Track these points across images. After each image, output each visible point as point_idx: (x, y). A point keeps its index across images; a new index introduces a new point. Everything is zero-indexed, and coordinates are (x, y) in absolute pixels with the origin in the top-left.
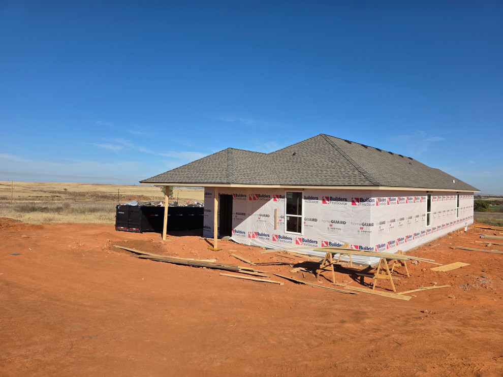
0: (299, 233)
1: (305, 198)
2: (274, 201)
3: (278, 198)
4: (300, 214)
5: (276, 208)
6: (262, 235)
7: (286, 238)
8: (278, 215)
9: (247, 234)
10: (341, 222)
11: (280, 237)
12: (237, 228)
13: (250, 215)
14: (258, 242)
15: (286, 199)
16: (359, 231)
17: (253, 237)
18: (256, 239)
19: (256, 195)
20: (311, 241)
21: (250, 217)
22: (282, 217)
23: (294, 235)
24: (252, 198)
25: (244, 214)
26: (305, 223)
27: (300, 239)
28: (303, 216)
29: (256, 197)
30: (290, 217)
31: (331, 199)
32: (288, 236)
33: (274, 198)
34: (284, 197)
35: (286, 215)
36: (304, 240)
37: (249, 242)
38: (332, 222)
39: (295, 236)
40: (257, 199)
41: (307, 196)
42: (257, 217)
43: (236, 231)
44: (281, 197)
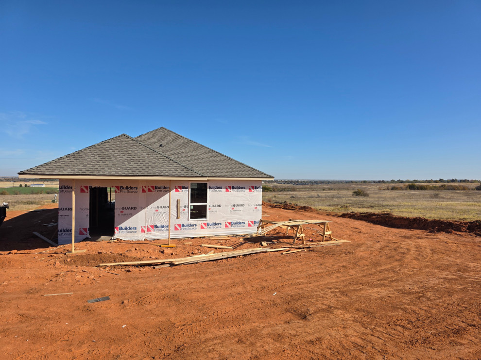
0: (205, 219)
1: (210, 188)
2: (176, 191)
3: (181, 189)
4: (206, 202)
5: (178, 199)
6: (161, 226)
7: (191, 225)
8: (181, 205)
9: (139, 229)
10: (241, 205)
11: (183, 225)
12: (123, 225)
13: (142, 208)
14: (155, 235)
15: (190, 189)
16: (254, 210)
17: (149, 230)
18: (152, 232)
19: (152, 187)
20: (216, 224)
21: (144, 210)
22: (185, 207)
23: (199, 221)
24: (146, 190)
25: (135, 208)
26: (210, 209)
27: (205, 224)
28: (208, 204)
29: (151, 189)
30: (194, 206)
31: (233, 188)
32: (193, 223)
33: (176, 189)
34: (187, 188)
35: (190, 204)
36: (208, 224)
37: (142, 237)
38: (234, 206)
39: (200, 223)
40: (153, 190)
41: (211, 186)
42: (154, 210)
43: (121, 228)
44: (184, 188)
